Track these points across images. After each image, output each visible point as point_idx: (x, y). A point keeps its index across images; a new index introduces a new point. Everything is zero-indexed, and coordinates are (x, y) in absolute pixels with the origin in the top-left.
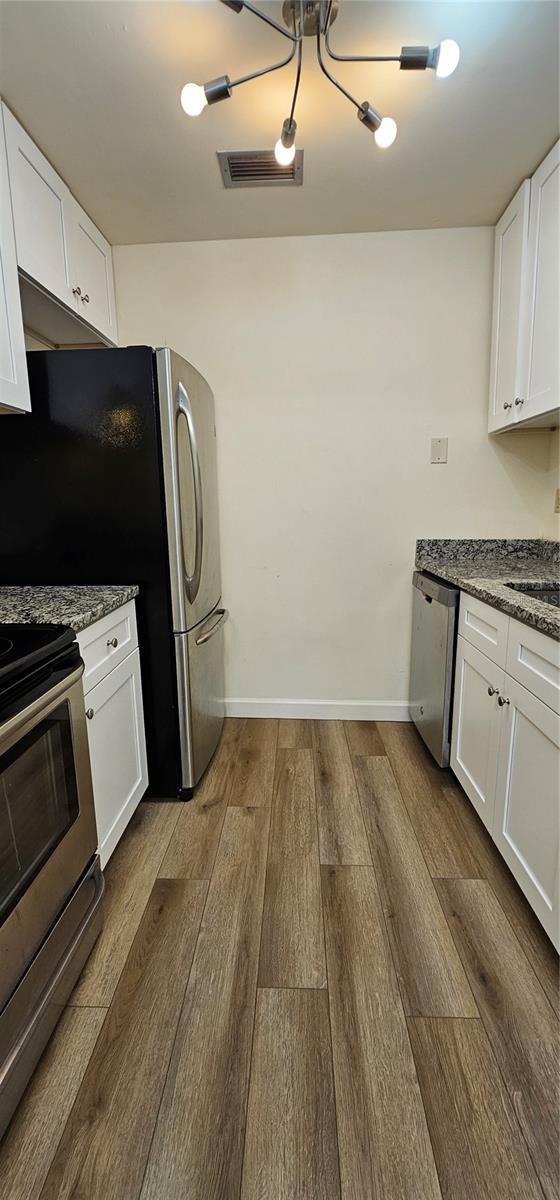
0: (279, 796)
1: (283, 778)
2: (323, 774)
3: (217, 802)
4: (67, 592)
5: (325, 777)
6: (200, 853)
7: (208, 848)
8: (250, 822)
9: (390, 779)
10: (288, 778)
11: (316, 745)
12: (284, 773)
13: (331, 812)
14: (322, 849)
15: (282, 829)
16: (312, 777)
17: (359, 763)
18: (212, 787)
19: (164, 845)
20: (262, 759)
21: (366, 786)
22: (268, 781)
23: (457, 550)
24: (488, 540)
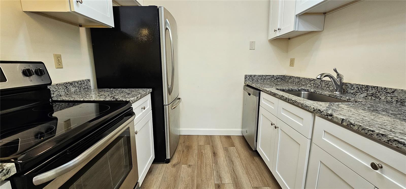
0: (199, 161)
1: (201, 155)
2: (214, 153)
3: (178, 163)
4: (127, 90)
5: (215, 154)
6: (173, 181)
7: (176, 179)
8: (190, 170)
9: (236, 155)
10: (202, 155)
11: (211, 143)
12: (201, 153)
13: (218, 166)
14: (215, 179)
15: (201, 172)
16: (210, 154)
17: (226, 150)
18: (176, 159)
19: (160, 179)
20: (193, 149)
21: (229, 157)
22: (195, 156)
23: (258, 78)
24: (268, 75)
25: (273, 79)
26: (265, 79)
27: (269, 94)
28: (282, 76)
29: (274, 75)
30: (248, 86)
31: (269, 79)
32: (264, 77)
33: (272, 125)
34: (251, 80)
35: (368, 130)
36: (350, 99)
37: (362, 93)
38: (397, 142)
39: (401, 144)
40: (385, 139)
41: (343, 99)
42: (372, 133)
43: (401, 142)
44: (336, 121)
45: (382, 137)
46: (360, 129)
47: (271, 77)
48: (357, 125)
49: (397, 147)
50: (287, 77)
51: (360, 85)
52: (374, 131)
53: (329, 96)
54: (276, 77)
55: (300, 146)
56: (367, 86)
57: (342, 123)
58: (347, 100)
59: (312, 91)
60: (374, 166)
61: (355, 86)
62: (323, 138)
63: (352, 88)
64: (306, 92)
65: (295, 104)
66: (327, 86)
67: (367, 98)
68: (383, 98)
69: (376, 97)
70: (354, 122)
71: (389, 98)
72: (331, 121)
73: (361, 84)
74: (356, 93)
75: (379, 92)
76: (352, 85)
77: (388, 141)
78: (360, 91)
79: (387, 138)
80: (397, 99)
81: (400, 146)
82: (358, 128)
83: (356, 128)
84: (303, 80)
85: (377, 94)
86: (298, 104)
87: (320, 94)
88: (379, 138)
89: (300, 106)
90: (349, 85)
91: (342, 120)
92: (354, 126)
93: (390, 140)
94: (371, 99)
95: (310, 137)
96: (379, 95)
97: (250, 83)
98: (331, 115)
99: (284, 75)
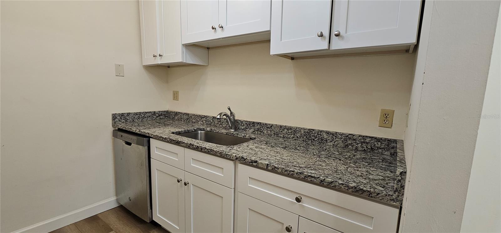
23: (134, 118)
24: (147, 112)
25: (154, 117)
26: (144, 117)
27: (168, 142)
28: (165, 111)
29: (155, 112)
30: (120, 130)
31: (150, 116)
32: (143, 115)
33: (178, 181)
34: (124, 121)
35: (290, 170)
36: (245, 136)
37: (250, 129)
38: (310, 177)
39: (313, 178)
40: (302, 176)
41: (240, 136)
42: (293, 173)
43: (313, 176)
44: (262, 166)
45: (300, 175)
46: (283, 171)
47: (152, 115)
48: (280, 168)
49: (311, 180)
50: (171, 113)
51: (248, 122)
52: (294, 171)
53: (226, 134)
54: (158, 114)
55: (222, 199)
56: (254, 123)
57: (267, 168)
58: (243, 137)
59: (209, 130)
60: (298, 200)
61: (244, 123)
62: (249, 185)
63: (243, 125)
64: (203, 132)
65: (212, 153)
66: (220, 123)
67: (254, 133)
68: (265, 132)
69: (261, 131)
70: (277, 166)
71: (269, 132)
72: (257, 167)
73: (249, 120)
74: (246, 128)
75: (262, 127)
76: (242, 122)
77: (305, 177)
78: (248, 127)
79: (304, 175)
80: (274, 133)
81: (313, 179)
82: (282, 170)
83: (280, 170)
84: (193, 116)
85: (261, 128)
86: (215, 153)
87: (217, 133)
88: (298, 176)
89: (219, 155)
90: (239, 122)
91: (266, 165)
92: (278, 169)
93: (306, 176)
94: (258, 133)
95: (233, 187)
96: (262, 129)
97: (122, 126)
98: (256, 162)
99: (167, 111)
